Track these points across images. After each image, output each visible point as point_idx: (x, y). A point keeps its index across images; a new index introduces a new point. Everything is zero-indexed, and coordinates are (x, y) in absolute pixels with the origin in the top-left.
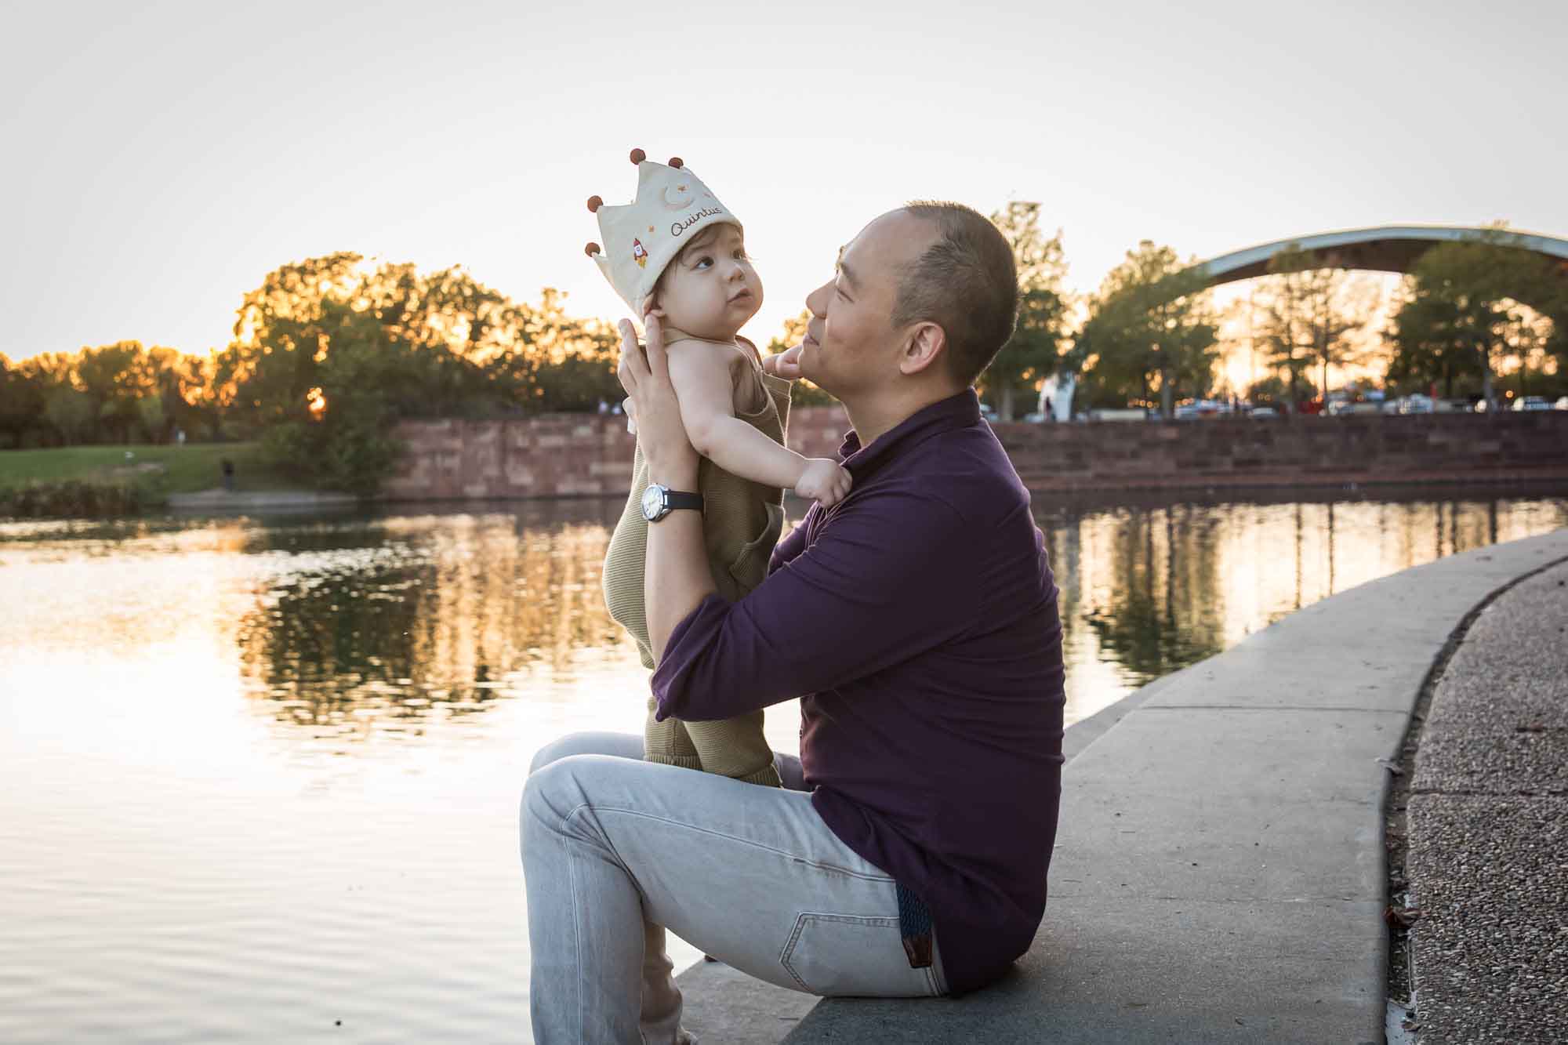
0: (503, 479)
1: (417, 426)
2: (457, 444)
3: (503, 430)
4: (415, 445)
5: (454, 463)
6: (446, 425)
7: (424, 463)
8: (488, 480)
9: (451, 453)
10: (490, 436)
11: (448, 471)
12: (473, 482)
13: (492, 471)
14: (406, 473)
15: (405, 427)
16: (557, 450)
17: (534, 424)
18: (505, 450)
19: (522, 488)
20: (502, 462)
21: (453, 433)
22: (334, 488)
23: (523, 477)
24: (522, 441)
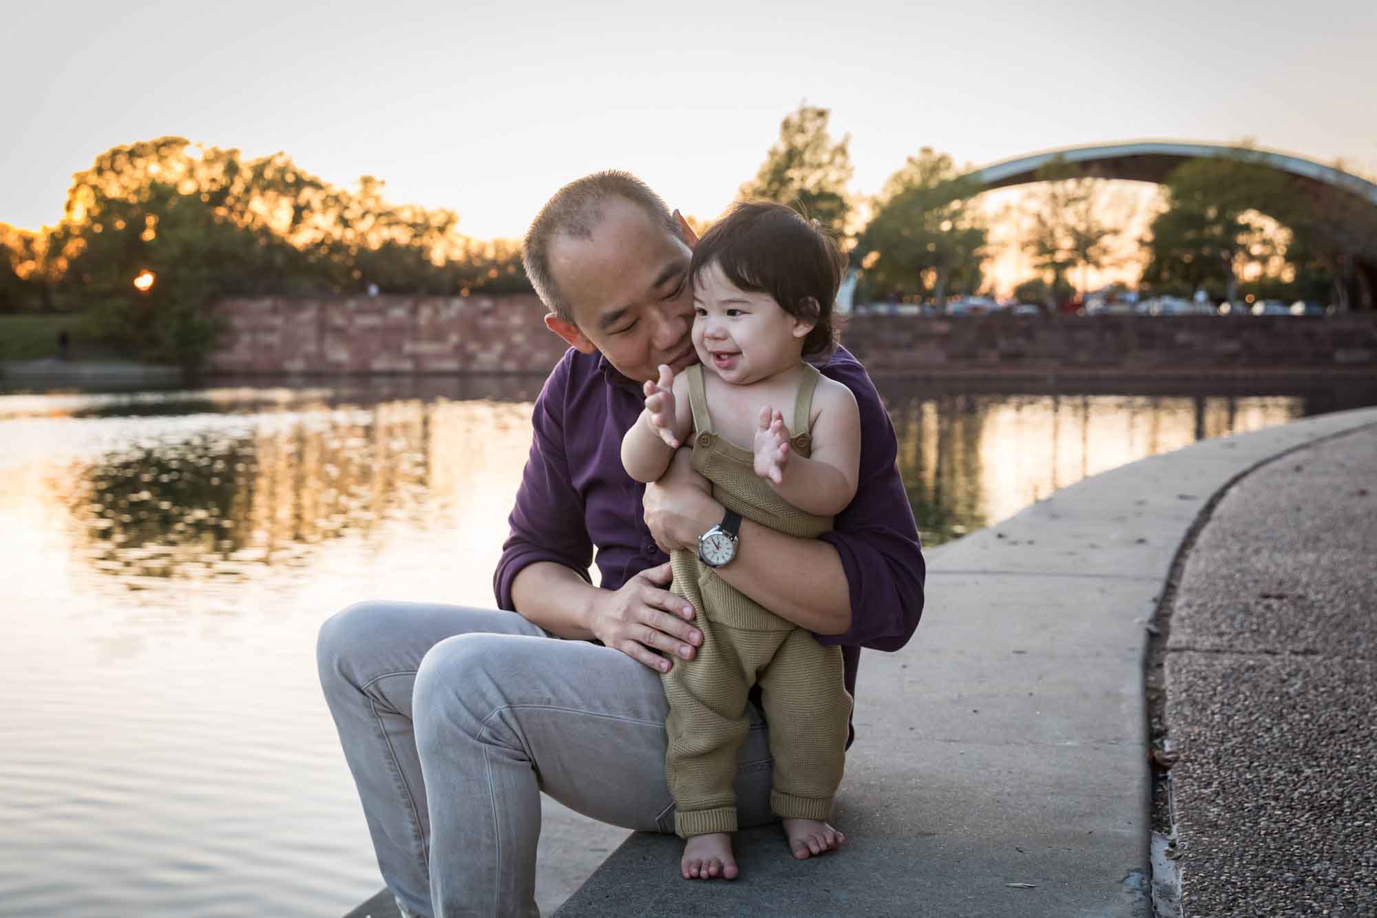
0: (321, 355)
1: (241, 303)
2: (278, 321)
3: (322, 309)
4: (238, 322)
5: (274, 339)
6: (267, 303)
7: (246, 338)
8: (307, 357)
9: (271, 329)
10: (308, 315)
11: (269, 348)
12: (292, 357)
13: (311, 348)
14: (228, 347)
15: (229, 304)
16: (372, 330)
17: (351, 304)
18: (323, 328)
19: (339, 365)
20: (321, 339)
21: (274, 311)
22: (161, 360)
23: (340, 355)
24: (338, 320)
